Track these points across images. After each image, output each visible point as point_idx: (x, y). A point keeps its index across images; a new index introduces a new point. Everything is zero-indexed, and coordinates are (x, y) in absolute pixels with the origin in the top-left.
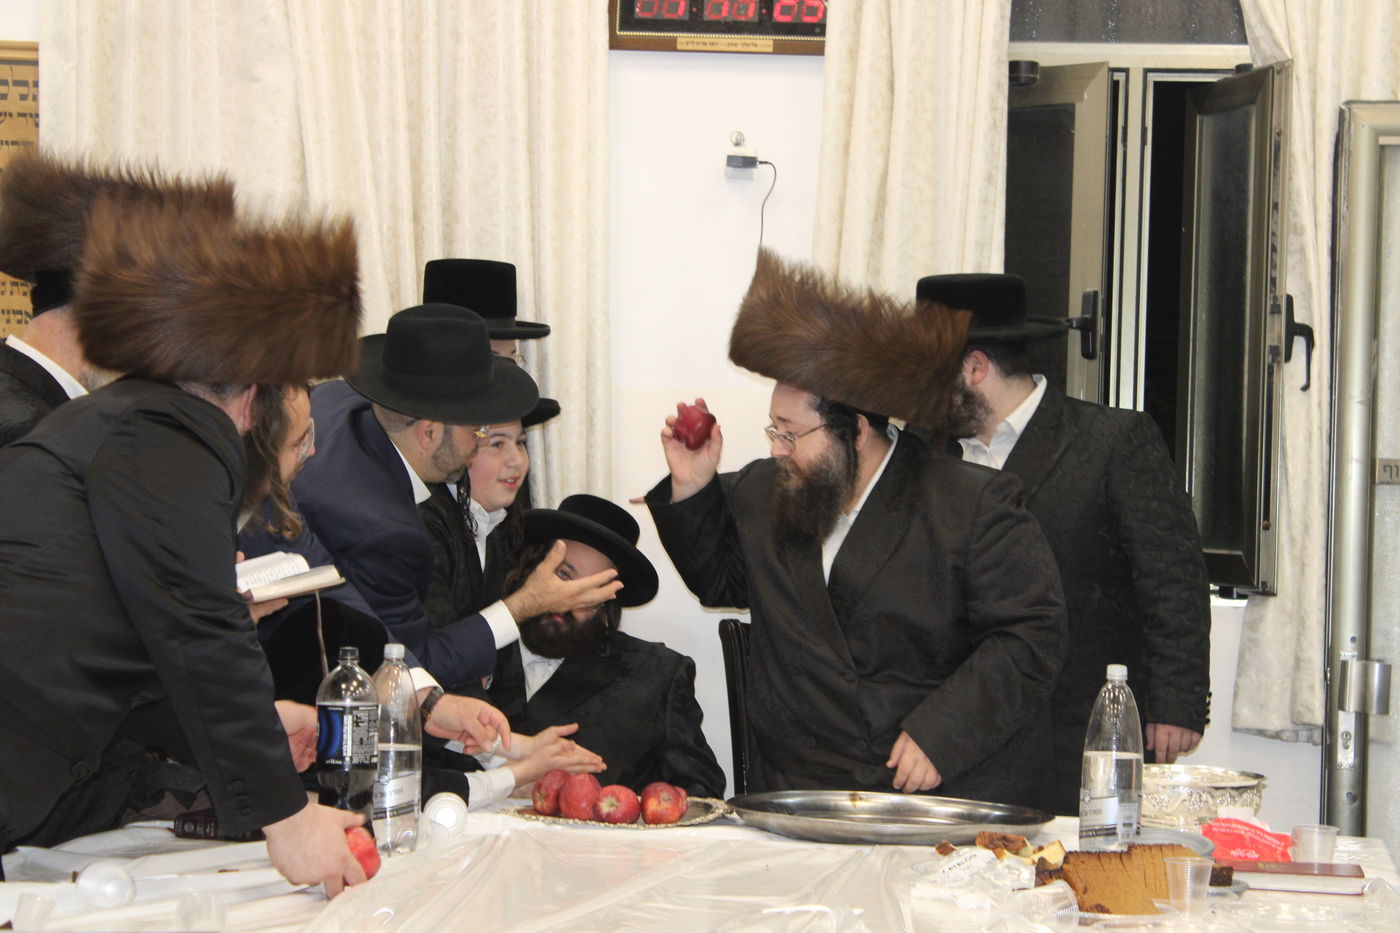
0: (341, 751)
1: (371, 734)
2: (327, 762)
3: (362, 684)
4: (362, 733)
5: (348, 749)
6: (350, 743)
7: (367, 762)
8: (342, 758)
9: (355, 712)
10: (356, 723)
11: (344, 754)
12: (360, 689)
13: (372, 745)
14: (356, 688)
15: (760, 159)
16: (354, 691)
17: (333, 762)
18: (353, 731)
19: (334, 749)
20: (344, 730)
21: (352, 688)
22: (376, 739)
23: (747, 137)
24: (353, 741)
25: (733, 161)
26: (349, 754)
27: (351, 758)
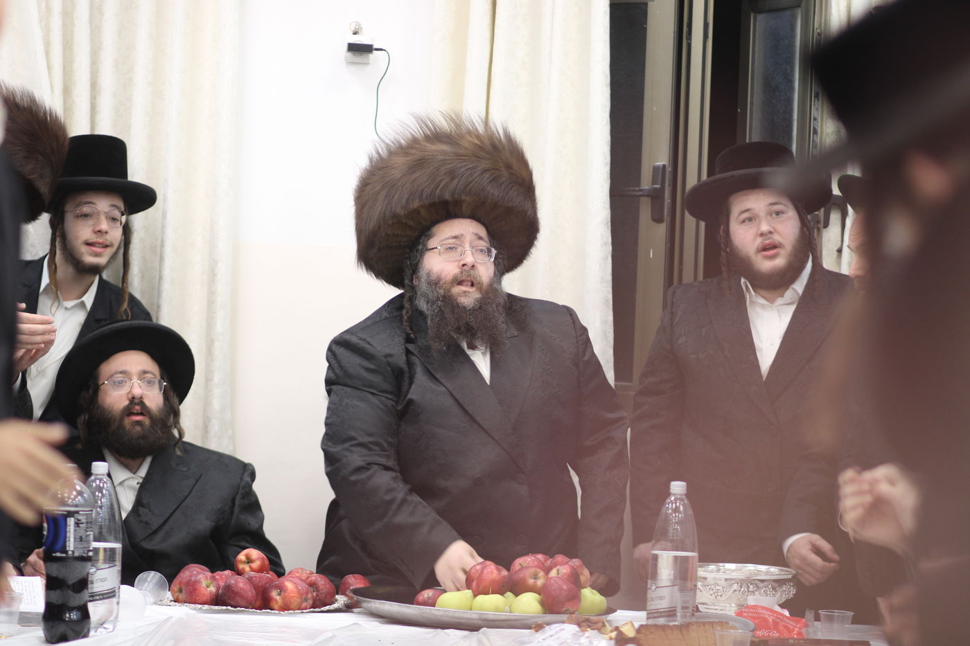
0: (65, 546)
1: (88, 533)
2: (54, 555)
3: (80, 493)
4: (81, 532)
5: (71, 545)
6: (72, 540)
7: (85, 555)
8: (66, 552)
9: (76, 515)
10: (77, 524)
11: (68, 549)
12: (79, 497)
13: (88, 542)
14: (76, 497)
15: (375, 47)
16: (74, 499)
17: (58, 554)
18: (75, 531)
19: (59, 545)
20: (68, 530)
21: (72, 497)
22: (91, 537)
23: (363, 25)
24: (75, 539)
25: (353, 48)
26: (72, 549)
27: (73, 552)
